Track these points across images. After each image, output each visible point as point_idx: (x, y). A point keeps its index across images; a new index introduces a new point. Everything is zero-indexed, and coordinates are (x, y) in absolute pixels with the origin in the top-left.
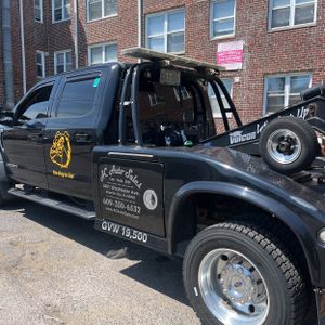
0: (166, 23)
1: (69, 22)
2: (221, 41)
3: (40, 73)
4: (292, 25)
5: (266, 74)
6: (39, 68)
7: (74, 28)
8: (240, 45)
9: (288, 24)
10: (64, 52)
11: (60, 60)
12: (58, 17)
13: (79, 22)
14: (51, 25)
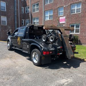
0: (49, 13)
1: (29, 13)
2: (60, 17)
3: (23, 24)
4: (76, 13)
5: (70, 24)
6: (23, 23)
7: (30, 14)
8: (64, 17)
9: (75, 13)
10: (28, 19)
11: (27, 21)
12: (27, 12)
13: (31, 13)
14: (25, 14)
